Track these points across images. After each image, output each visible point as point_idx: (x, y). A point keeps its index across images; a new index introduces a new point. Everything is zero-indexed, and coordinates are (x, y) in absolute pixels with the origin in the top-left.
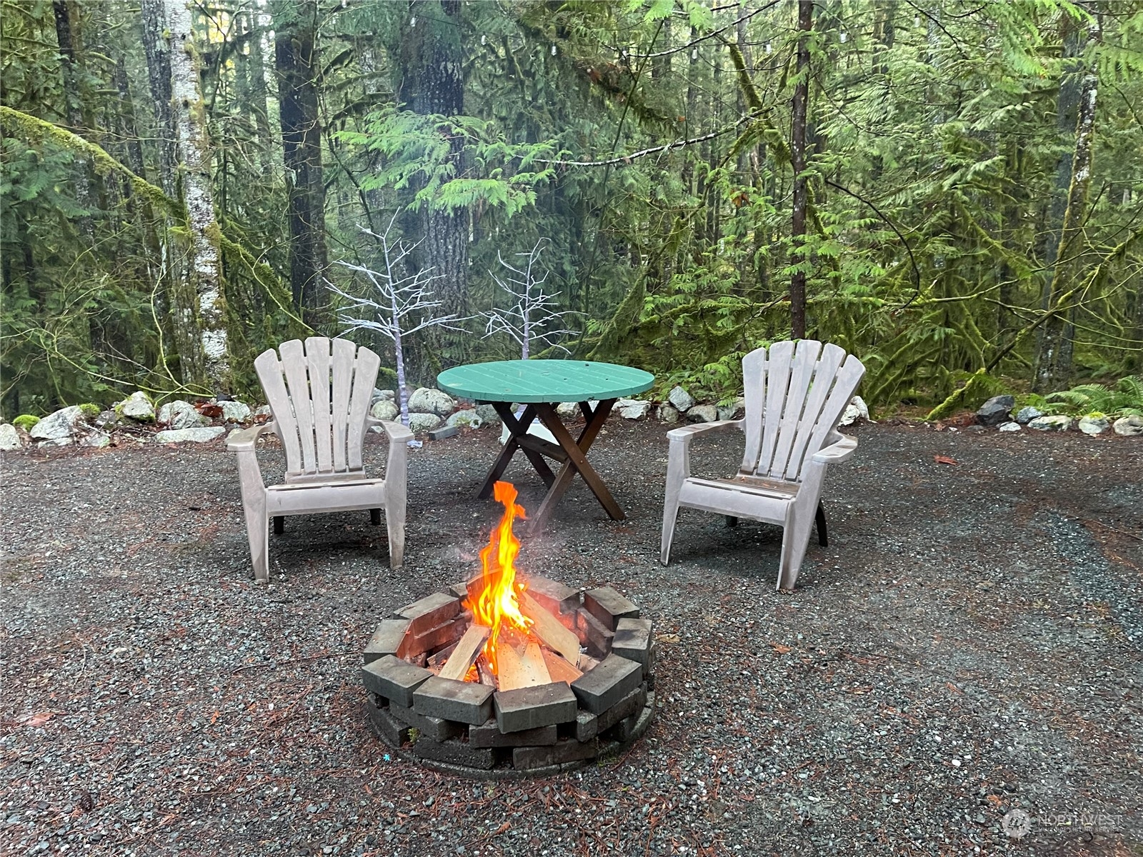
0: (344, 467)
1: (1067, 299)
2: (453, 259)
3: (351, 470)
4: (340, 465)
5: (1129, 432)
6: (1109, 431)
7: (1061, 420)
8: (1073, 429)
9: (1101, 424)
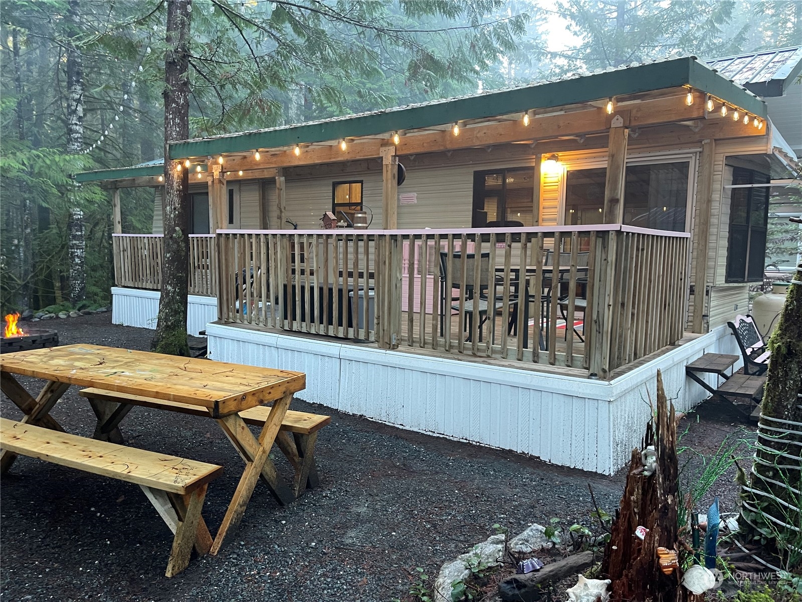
5: (75, 315)
6: (69, 316)
7: (53, 315)
8: (58, 317)
9: (66, 314)
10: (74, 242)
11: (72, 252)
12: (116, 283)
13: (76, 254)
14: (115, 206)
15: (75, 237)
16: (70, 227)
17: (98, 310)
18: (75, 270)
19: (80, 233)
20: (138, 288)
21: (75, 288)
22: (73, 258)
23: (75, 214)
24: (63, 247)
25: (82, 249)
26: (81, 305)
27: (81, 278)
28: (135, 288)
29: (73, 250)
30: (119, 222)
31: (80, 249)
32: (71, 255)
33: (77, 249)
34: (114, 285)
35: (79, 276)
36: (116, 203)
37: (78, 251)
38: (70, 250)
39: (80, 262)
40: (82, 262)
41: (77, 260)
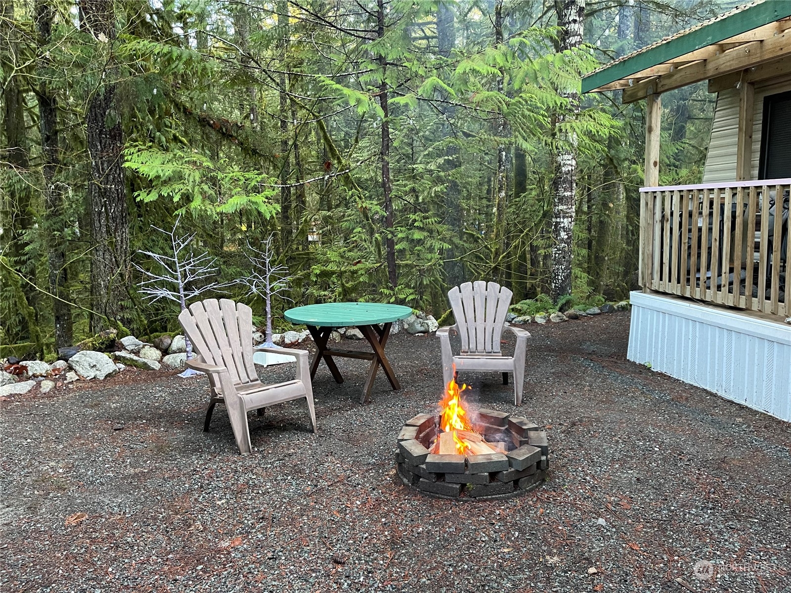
0: (248, 380)
1: (504, 257)
2: (121, 247)
3: (252, 381)
4: (245, 379)
5: (557, 320)
6: (549, 321)
7: (528, 318)
8: (534, 322)
9: (545, 318)
10: (561, 207)
11: (556, 222)
12: (640, 284)
13: (562, 225)
14: (650, 130)
15: (562, 200)
16: (555, 184)
17: (588, 311)
18: (559, 250)
19: (569, 194)
20: (691, 300)
21: (558, 275)
22: (557, 231)
23: (564, 164)
24: (545, 215)
25: (571, 217)
26: (564, 301)
27: (567, 261)
28: (683, 298)
29: (558, 220)
30: (655, 164)
31: (567, 217)
32: (556, 226)
33: (564, 218)
34: (636, 288)
35: (564, 258)
36: (653, 125)
37: (566, 219)
38: (554, 220)
39: (566, 237)
40: (569, 238)
41: (563, 235)
